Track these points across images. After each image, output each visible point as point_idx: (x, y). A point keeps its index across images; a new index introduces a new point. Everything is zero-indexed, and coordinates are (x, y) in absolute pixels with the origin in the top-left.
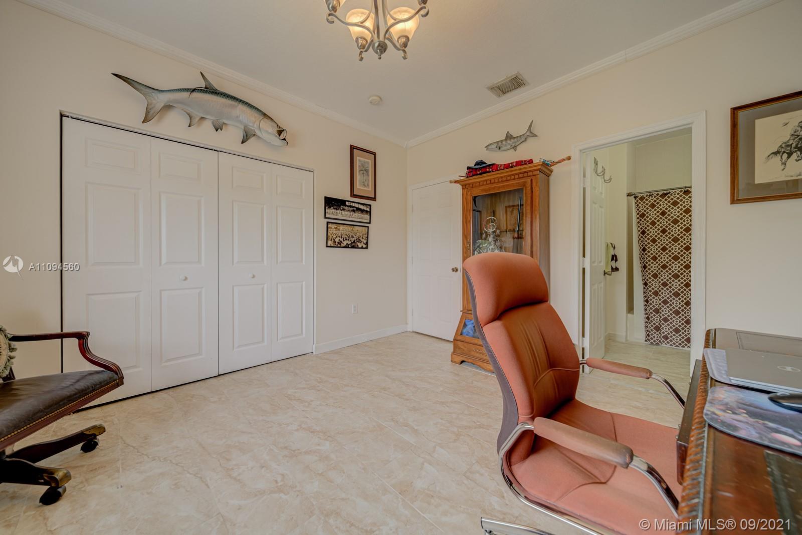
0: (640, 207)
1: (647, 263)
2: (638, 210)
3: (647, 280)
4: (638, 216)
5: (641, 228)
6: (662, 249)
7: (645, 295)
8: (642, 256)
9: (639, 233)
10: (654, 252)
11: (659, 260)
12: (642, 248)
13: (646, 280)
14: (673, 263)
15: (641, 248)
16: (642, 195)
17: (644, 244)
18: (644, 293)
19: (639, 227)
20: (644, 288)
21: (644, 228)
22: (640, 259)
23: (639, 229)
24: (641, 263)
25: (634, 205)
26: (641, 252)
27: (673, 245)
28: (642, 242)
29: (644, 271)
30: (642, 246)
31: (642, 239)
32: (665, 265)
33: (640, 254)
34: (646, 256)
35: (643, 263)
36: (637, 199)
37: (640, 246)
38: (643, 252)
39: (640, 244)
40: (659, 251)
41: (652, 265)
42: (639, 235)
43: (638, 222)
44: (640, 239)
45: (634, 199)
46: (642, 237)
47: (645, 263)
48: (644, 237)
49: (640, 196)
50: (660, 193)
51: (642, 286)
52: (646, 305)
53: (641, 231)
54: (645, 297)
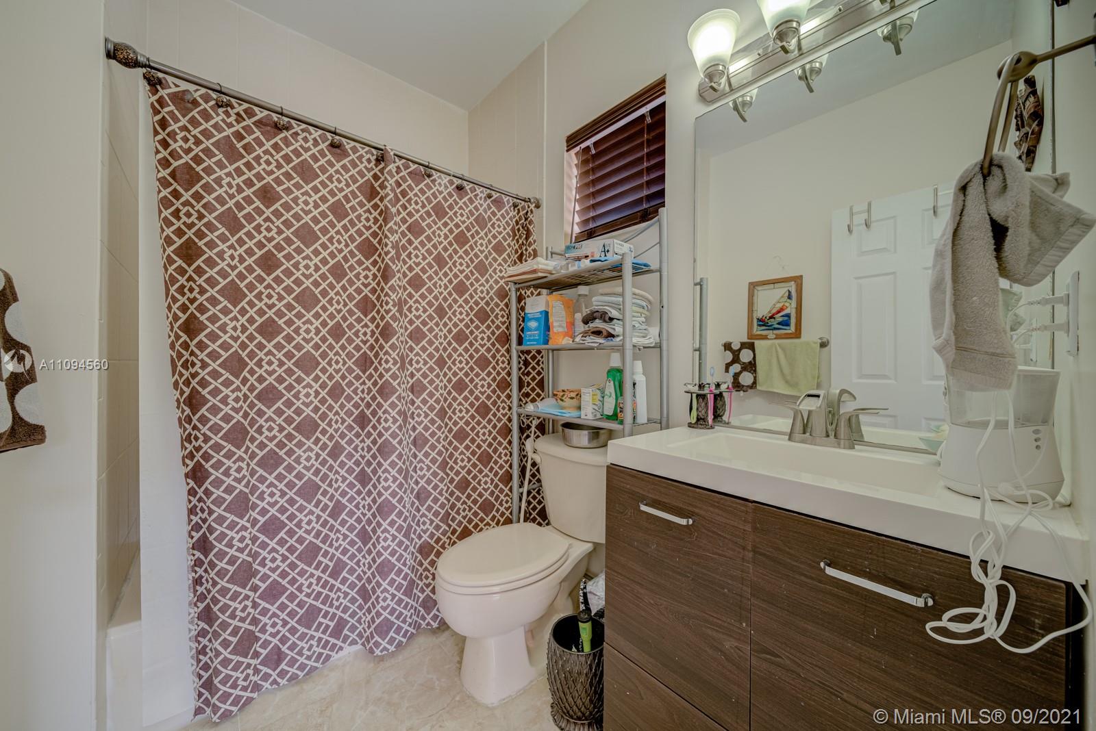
0: (172, 135)
1: (203, 383)
2: (165, 144)
3: (206, 457)
4: (165, 173)
5: (179, 232)
6: (260, 330)
7: (195, 519)
8: (180, 356)
9: (169, 250)
10: (235, 339)
11: (252, 372)
12: (183, 317)
13: (198, 456)
14: (299, 380)
15: (176, 318)
16: (184, 86)
17: (192, 301)
18: (192, 511)
19: (169, 223)
20: (192, 492)
21: (190, 233)
22: (174, 366)
23: (169, 231)
24: (176, 384)
25: (144, 120)
26: (178, 337)
27: (299, 316)
28: (181, 290)
29: (189, 420)
30: (184, 308)
31: (182, 280)
32: (271, 388)
33: (172, 346)
34: (202, 356)
35: (187, 383)
36: (163, 93)
37: (175, 308)
38: (184, 337)
39: (175, 300)
40: (251, 338)
41: (226, 391)
42: (170, 261)
43: (165, 203)
44: (173, 280)
45: (143, 86)
46: (182, 271)
47: (194, 383)
48: (190, 271)
49: (174, 86)
50: (261, 114)
51: (181, 486)
52: (198, 563)
53: (179, 242)
54: (197, 527)
